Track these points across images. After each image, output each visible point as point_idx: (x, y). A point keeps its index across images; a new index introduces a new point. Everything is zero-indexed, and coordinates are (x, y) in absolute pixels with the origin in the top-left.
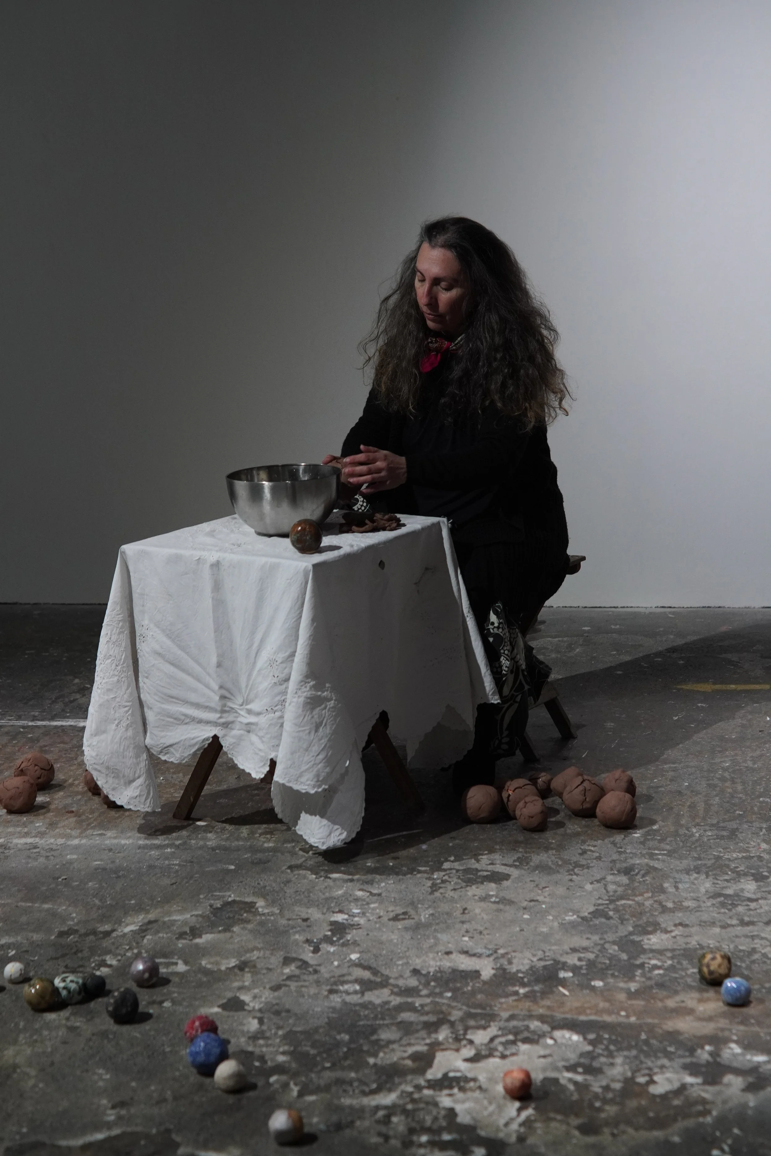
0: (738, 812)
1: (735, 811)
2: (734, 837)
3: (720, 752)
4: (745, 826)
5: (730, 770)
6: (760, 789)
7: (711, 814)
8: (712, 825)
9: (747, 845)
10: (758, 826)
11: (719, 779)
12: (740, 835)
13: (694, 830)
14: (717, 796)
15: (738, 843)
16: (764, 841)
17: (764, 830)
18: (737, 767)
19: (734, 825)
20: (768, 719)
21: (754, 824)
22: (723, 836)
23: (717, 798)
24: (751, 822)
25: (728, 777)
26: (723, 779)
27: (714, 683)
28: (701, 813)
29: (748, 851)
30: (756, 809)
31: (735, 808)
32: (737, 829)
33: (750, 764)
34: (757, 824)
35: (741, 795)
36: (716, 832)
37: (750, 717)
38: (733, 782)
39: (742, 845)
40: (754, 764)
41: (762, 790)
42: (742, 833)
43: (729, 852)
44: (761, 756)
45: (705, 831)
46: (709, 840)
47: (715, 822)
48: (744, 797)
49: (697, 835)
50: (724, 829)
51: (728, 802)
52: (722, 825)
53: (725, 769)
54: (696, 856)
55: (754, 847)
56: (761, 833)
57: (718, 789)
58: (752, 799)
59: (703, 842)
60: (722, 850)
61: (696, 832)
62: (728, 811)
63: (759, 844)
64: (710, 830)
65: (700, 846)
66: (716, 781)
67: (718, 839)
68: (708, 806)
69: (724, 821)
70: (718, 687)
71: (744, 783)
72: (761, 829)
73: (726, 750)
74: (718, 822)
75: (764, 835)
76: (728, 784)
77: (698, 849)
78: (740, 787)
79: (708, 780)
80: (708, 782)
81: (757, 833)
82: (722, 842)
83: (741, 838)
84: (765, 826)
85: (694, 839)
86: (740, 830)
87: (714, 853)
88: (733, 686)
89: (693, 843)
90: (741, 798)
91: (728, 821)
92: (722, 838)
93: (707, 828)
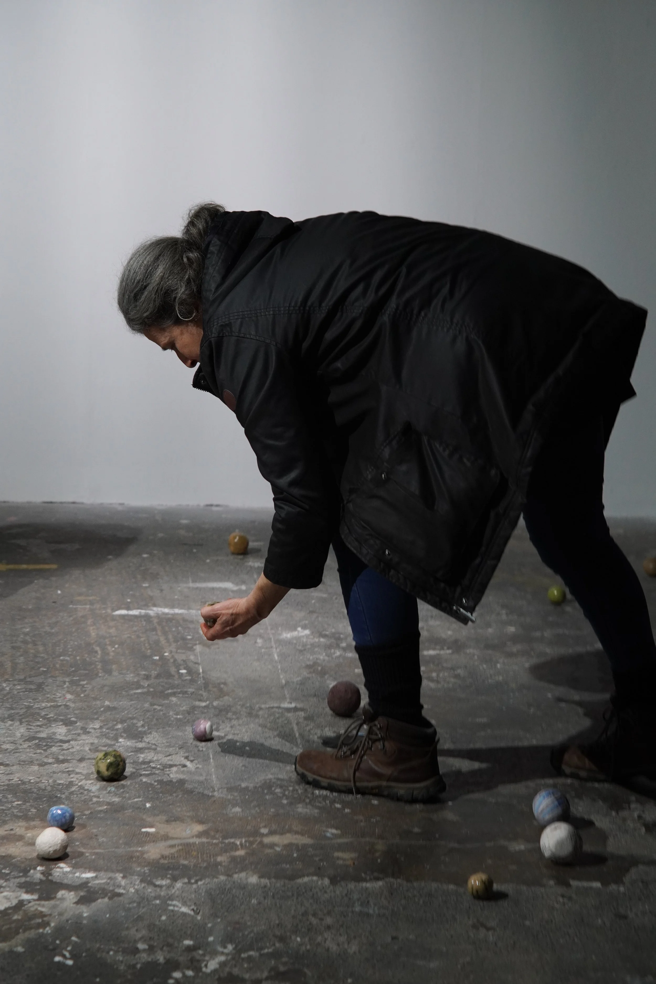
0: (42, 669)
1: (39, 668)
2: (41, 689)
3: (19, 619)
4: (50, 680)
5: (31, 635)
6: (59, 650)
7: (18, 671)
8: (20, 680)
9: (54, 696)
10: (61, 680)
11: (22, 642)
12: (46, 688)
13: (4, 685)
14: (21, 656)
15: (45, 694)
16: (68, 692)
17: (67, 684)
18: (37, 632)
19: (39, 680)
20: (59, 592)
21: (58, 679)
22: (31, 689)
23: (22, 658)
24: (56, 677)
25: (30, 640)
26: (25, 642)
27: (8, 564)
28: (9, 670)
29: (55, 701)
30: (58, 666)
31: (39, 666)
32: (43, 683)
33: (47, 629)
34: (60, 679)
35: (42, 655)
36: (24, 686)
37: (43, 591)
38: (35, 645)
39: (49, 696)
40: (52, 628)
41: (61, 650)
42: (47, 686)
43: (37, 702)
44: (56, 623)
45: (14, 685)
46: (18, 692)
47: (22, 677)
48: (46, 657)
49: (8, 689)
50: (31, 683)
51: (32, 661)
52: (29, 680)
53: (26, 634)
54: (8, 706)
55: (60, 697)
56: (65, 686)
57: (21, 650)
58: (53, 658)
59: (13, 694)
60: (31, 700)
61: (6, 687)
62: (33, 668)
63: (64, 695)
64: (19, 684)
65: (11, 698)
66: (18, 644)
67: (26, 691)
68: (14, 666)
69: (30, 677)
70: (11, 567)
71: (44, 645)
72: (65, 682)
73: (25, 618)
74: (25, 678)
75: (67, 687)
76: (30, 646)
77: (10, 700)
78: (41, 648)
79: (12, 643)
80: (12, 645)
81: (61, 686)
82: (31, 694)
83: (48, 691)
84: (67, 680)
85: (5, 692)
86: (46, 684)
87: (25, 703)
88: (24, 566)
89: (5, 696)
90: (43, 657)
91: (34, 677)
92: (31, 690)
93: (16, 683)
